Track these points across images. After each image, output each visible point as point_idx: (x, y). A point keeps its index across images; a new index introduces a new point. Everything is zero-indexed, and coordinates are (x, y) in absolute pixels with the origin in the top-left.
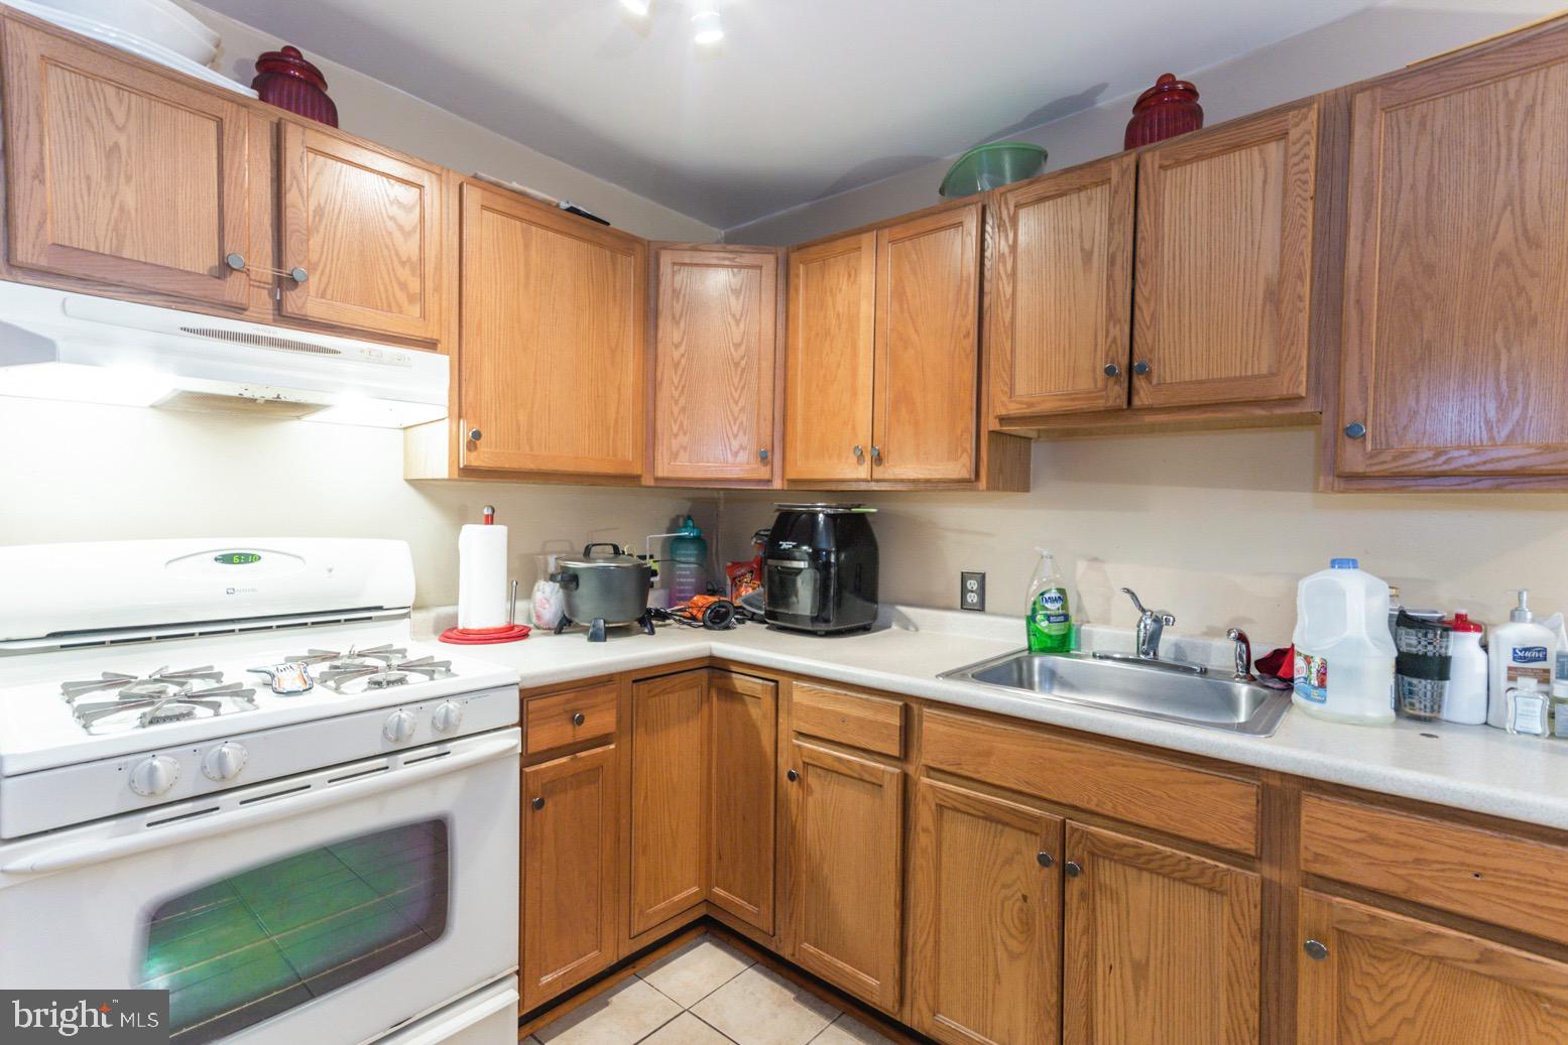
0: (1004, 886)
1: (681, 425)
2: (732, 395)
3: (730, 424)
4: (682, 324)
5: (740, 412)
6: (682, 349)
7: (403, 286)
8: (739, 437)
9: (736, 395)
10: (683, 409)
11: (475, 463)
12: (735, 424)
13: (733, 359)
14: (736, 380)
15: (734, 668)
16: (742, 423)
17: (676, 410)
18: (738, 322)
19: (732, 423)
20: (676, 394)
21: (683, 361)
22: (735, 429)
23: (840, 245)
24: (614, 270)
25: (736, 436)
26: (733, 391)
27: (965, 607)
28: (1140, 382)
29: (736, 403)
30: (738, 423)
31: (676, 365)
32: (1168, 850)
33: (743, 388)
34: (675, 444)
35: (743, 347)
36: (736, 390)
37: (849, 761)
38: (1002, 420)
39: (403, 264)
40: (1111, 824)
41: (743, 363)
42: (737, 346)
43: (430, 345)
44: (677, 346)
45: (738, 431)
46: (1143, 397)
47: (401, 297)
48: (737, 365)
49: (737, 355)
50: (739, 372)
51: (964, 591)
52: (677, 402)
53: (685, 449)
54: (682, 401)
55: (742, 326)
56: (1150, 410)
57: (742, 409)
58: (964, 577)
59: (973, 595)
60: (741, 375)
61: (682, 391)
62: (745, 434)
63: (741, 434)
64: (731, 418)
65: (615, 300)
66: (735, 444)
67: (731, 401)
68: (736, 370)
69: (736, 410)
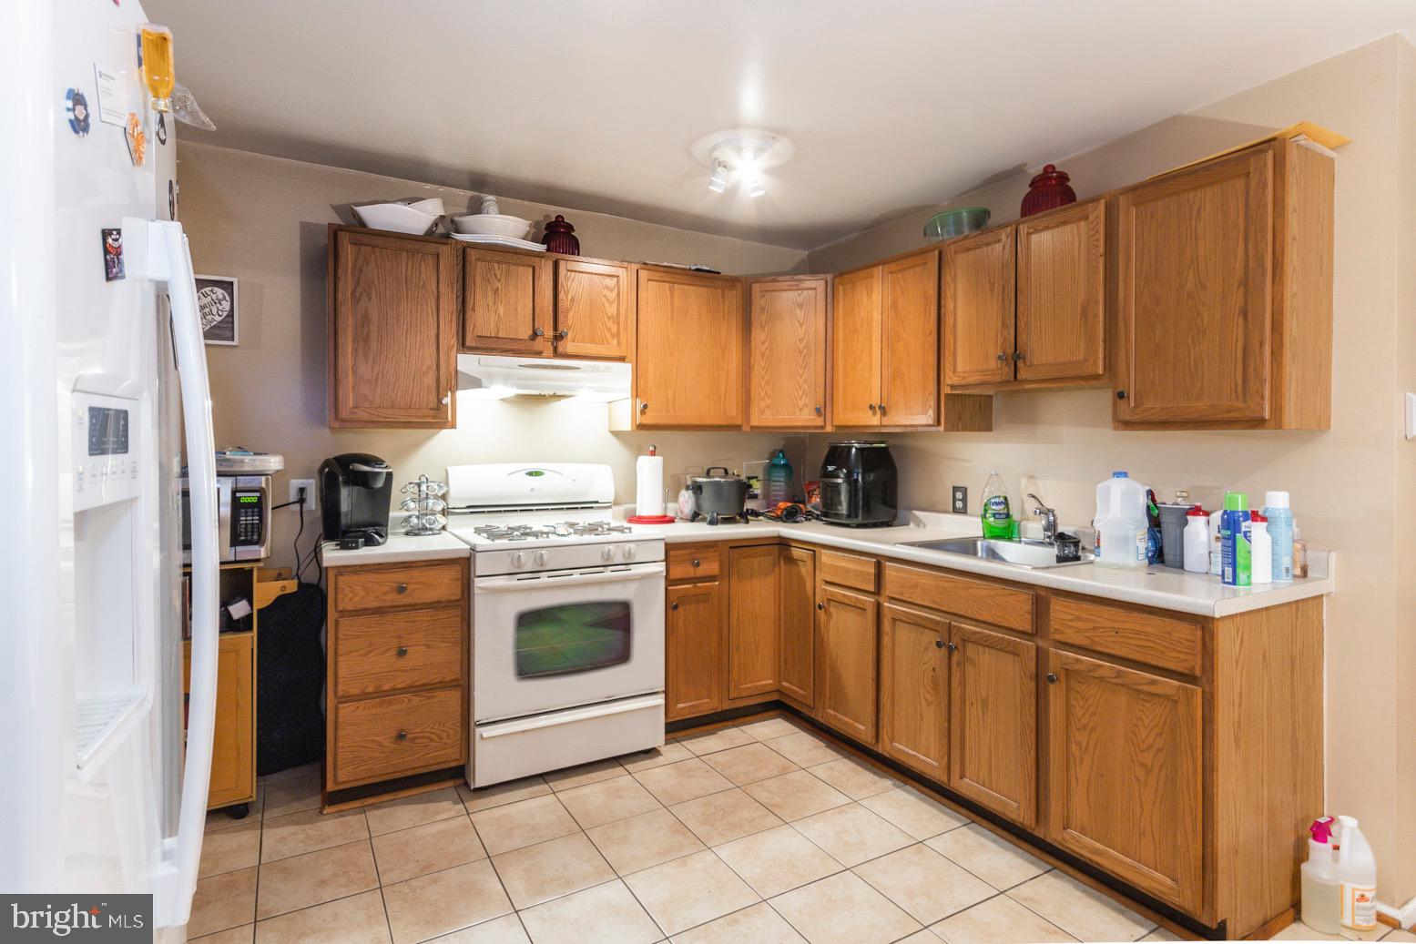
0: (924, 663)
1: (766, 392)
2: (798, 372)
4: (766, 328)
5: (803, 383)
6: (767, 345)
7: (609, 330)
8: (803, 400)
9: (801, 372)
10: (767, 383)
11: (645, 422)
12: (800, 390)
13: (798, 349)
14: (801, 362)
15: (793, 544)
16: (804, 390)
17: (763, 383)
18: (801, 325)
19: (798, 389)
20: (763, 373)
21: (767, 352)
22: (800, 393)
23: (862, 274)
24: (724, 303)
25: (800, 398)
26: (799, 369)
27: (955, 511)
28: (1020, 364)
29: (801, 377)
30: (802, 389)
31: (763, 355)
32: (995, 634)
33: (805, 368)
34: (763, 404)
35: (805, 340)
36: (801, 369)
37: (850, 596)
38: (952, 387)
39: (609, 318)
40: (973, 623)
41: (805, 351)
42: (801, 340)
43: (622, 359)
44: (763, 343)
45: (802, 395)
46: (1022, 375)
47: (608, 335)
48: (801, 352)
49: (801, 346)
50: (802, 357)
51: (955, 500)
52: (763, 378)
53: (768, 407)
54: (767, 377)
55: (804, 327)
56: (1026, 381)
57: (805, 381)
58: (955, 489)
59: (959, 505)
60: (804, 359)
61: (767, 371)
62: (807, 397)
63: (804, 397)
64: (797, 387)
65: (724, 319)
66: (800, 404)
67: (797, 376)
69: (801, 381)
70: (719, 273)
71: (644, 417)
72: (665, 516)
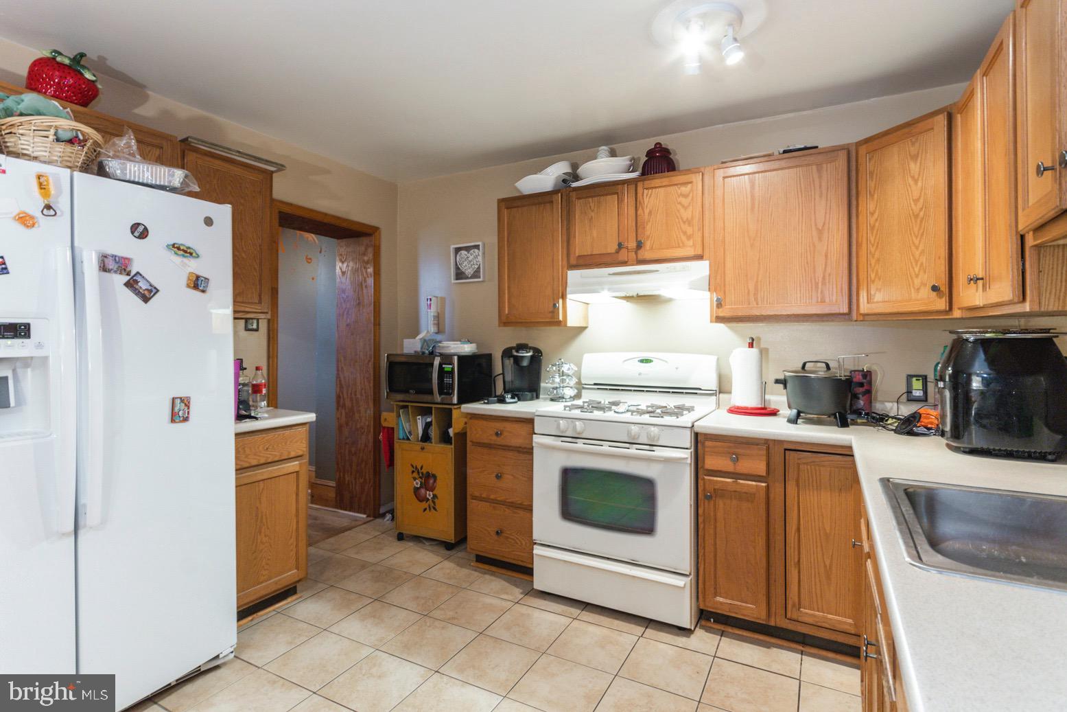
1: (877, 274)
2: (913, 243)
3: (912, 265)
4: (876, 196)
5: (920, 256)
6: (876, 215)
7: (685, 233)
8: (920, 277)
9: (917, 242)
10: (878, 260)
11: (721, 315)
12: (916, 265)
13: (913, 213)
14: (916, 229)
16: (922, 264)
17: (873, 261)
18: (916, 181)
19: (914, 264)
20: (873, 249)
21: (877, 224)
22: (917, 270)
24: (820, 177)
25: (917, 276)
26: (914, 239)
29: (917, 248)
30: (919, 263)
31: (873, 228)
33: (922, 234)
34: (873, 287)
35: (922, 200)
36: (917, 237)
39: (684, 222)
41: (922, 214)
42: (916, 201)
43: (700, 257)
44: (872, 214)
45: (919, 272)
47: (684, 238)
48: (916, 216)
49: (916, 209)
50: (919, 222)
52: (873, 255)
53: (880, 289)
54: (877, 254)
55: (920, 184)
57: (923, 252)
61: (877, 246)
62: (925, 272)
63: (922, 273)
64: (913, 261)
65: (821, 196)
66: (917, 282)
67: (913, 248)
68: (916, 222)
69: (917, 253)
70: (817, 147)
71: (721, 310)
72: (764, 408)
